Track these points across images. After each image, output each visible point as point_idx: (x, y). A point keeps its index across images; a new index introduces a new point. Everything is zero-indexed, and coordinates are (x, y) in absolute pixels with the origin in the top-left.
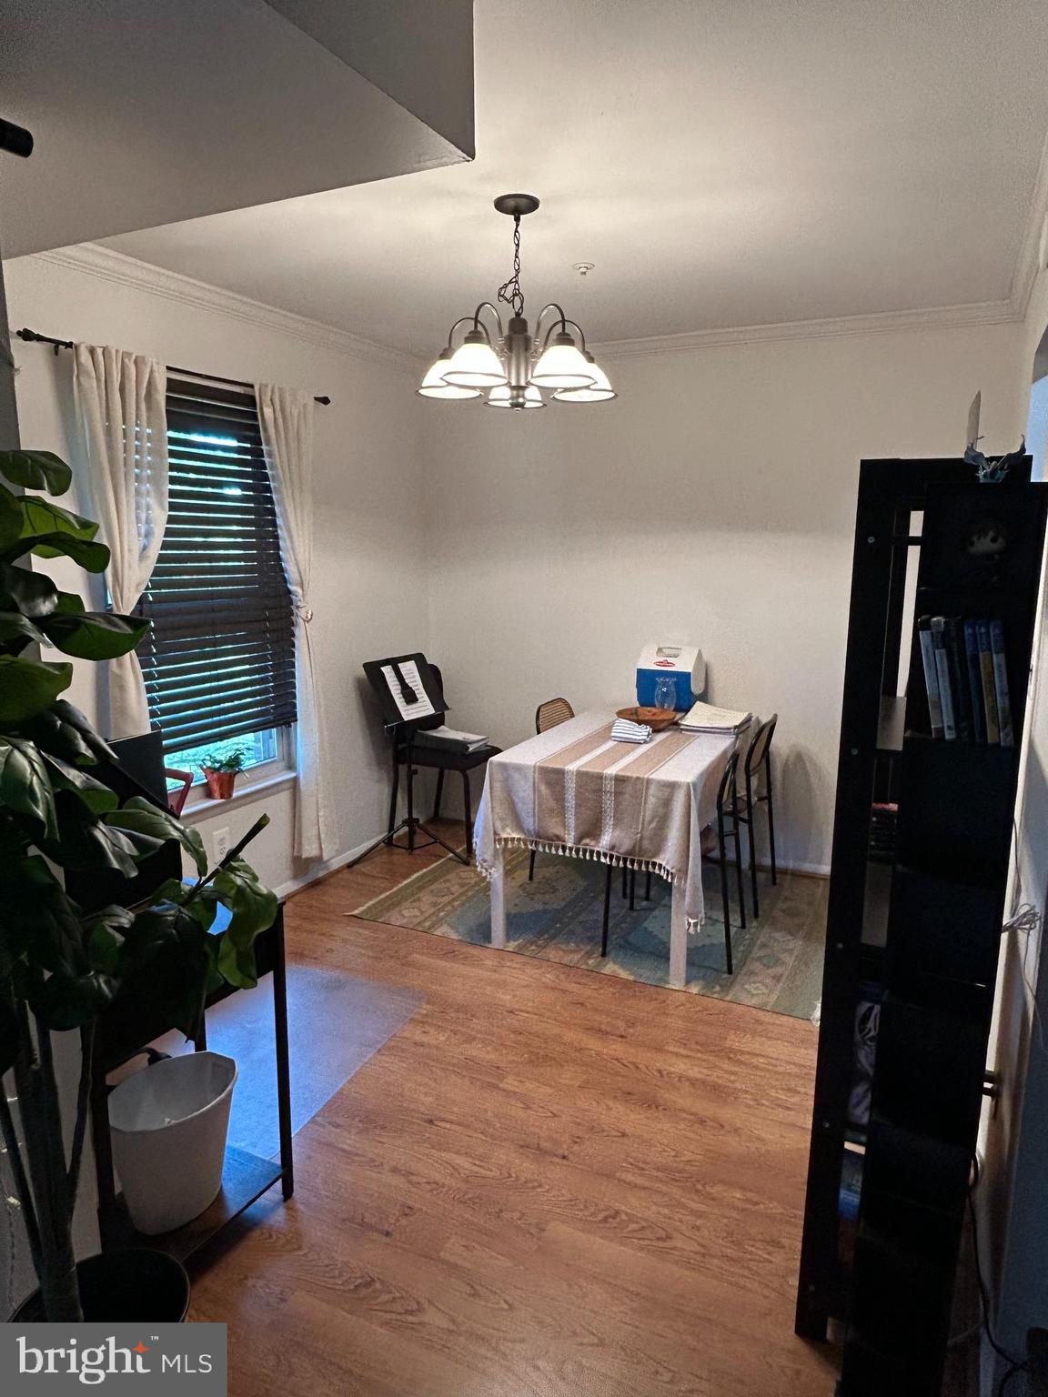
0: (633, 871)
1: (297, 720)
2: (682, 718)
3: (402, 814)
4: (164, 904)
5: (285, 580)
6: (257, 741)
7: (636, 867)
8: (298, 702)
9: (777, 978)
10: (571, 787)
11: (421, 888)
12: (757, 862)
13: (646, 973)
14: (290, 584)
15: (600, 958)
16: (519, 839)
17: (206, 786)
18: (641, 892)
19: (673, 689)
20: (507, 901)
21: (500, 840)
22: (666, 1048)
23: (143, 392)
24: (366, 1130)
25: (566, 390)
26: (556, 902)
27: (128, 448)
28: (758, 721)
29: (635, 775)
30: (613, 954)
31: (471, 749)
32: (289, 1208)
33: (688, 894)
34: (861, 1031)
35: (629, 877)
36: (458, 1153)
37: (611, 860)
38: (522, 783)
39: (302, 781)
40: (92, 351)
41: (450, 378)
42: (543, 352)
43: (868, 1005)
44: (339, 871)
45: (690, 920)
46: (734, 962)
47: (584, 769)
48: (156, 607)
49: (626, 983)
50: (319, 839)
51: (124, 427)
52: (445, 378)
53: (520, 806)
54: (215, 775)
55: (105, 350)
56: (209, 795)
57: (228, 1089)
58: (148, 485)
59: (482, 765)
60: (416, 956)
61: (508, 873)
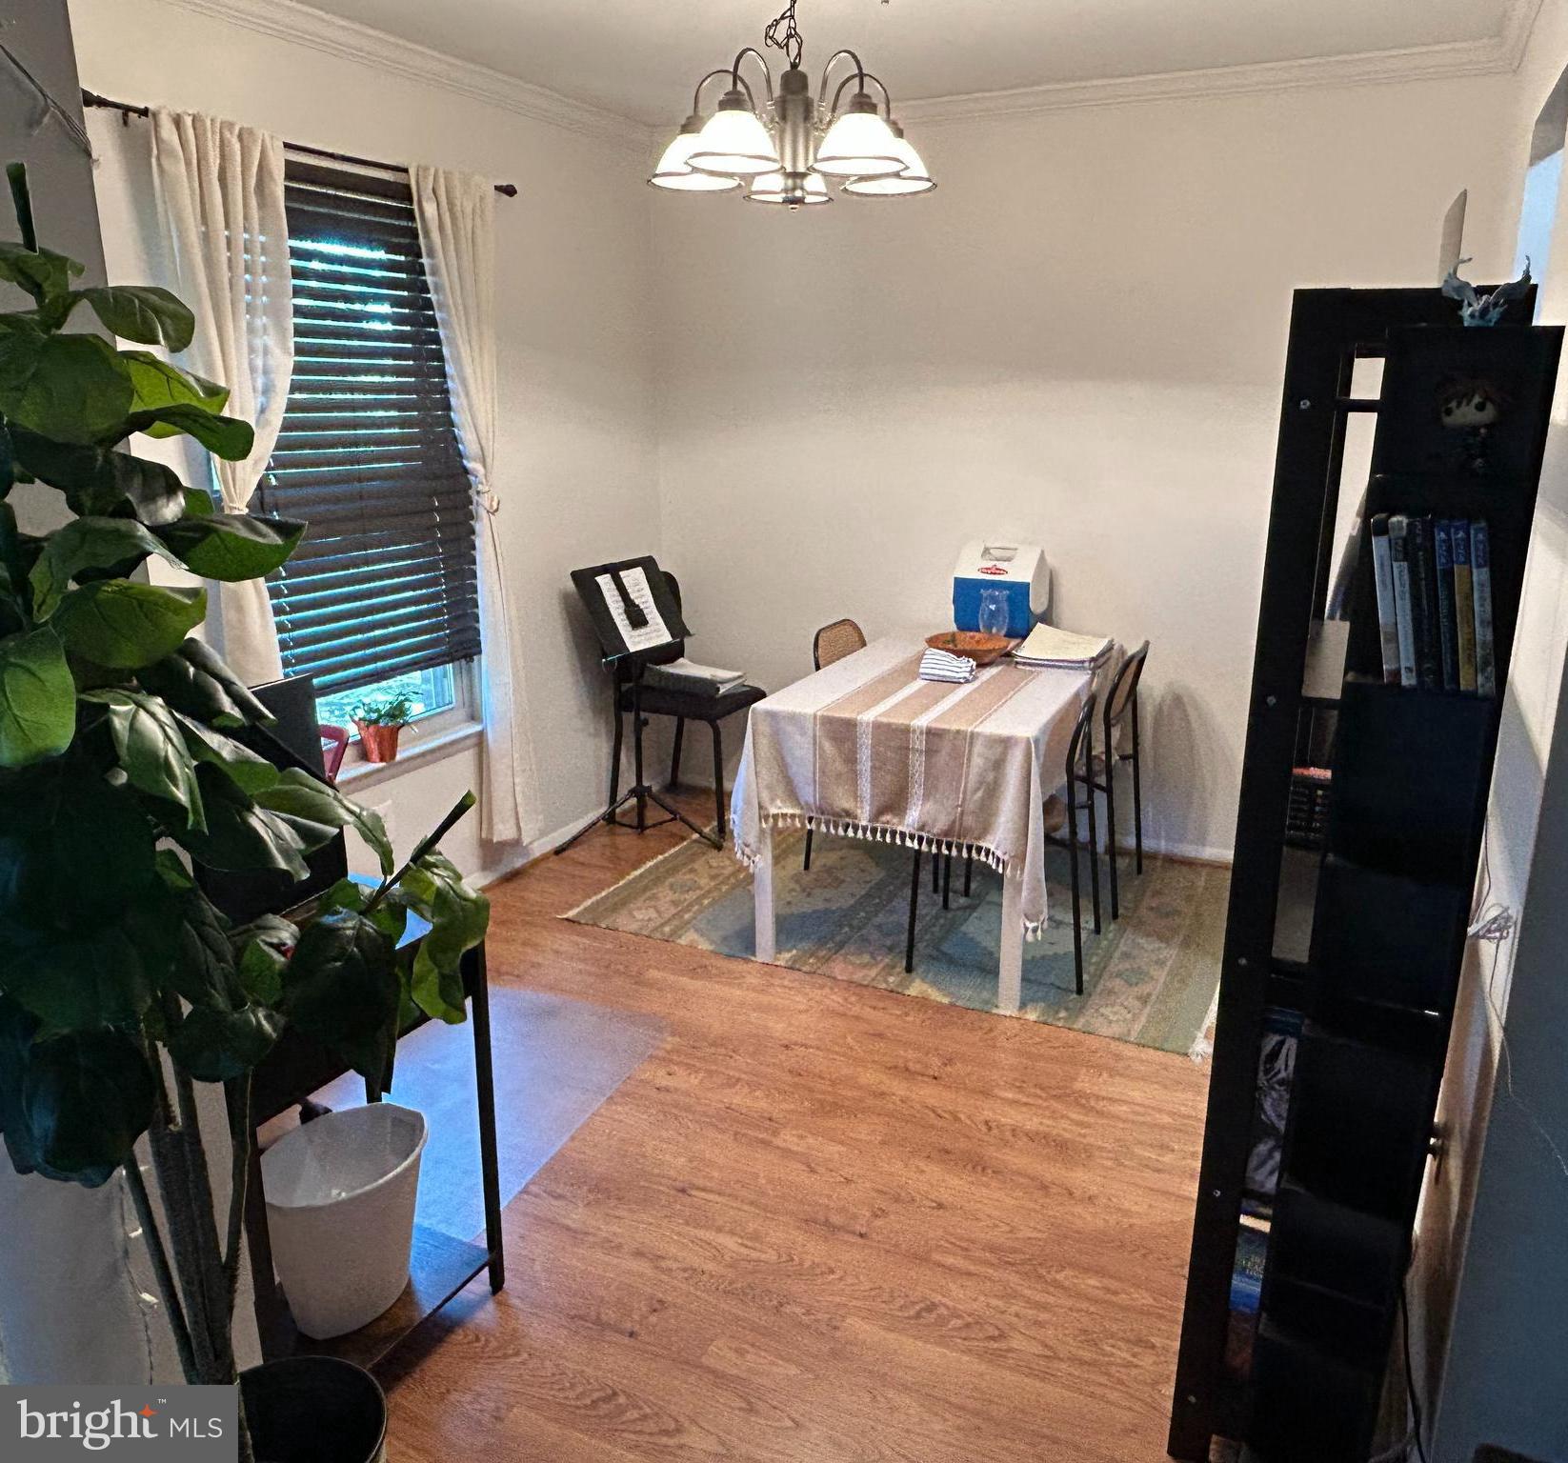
0: (948, 858)
1: (480, 652)
2: (1018, 646)
3: (628, 781)
4: (337, 913)
5: (460, 455)
6: (426, 681)
7: (954, 852)
8: (482, 626)
9: (1144, 1000)
10: (866, 742)
11: (658, 881)
12: (1117, 844)
13: (967, 992)
14: (467, 459)
15: (904, 974)
16: (793, 816)
17: (360, 744)
18: (958, 884)
19: (1005, 606)
20: (777, 897)
21: (766, 817)
22: (996, 1091)
23: (253, 182)
24: (597, 1201)
25: (862, 178)
26: (842, 899)
27: (234, 264)
28: (1122, 652)
29: (954, 727)
30: (920, 970)
31: (722, 691)
32: (499, 1303)
33: (1024, 887)
34: (1267, 1072)
35: (942, 865)
36: (719, 1230)
37: (920, 844)
38: (798, 737)
39: (490, 736)
40: (177, 121)
41: (698, 162)
42: (830, 123)
43: (1277, 1038)
44: (545, 858)
45: (1028, 924)
46: (1085, 977)
47: (885, 720)
48: (281, 494)
49: (940, 1008)
50: (517, 813)
51: (226, 233)
52: (690, 162)
53: (794, 769)
54: (372, 729)
55: (195, 119)
56: (365, 756)
57: (417, 1150)
58: (264, 318)
59: (740, 712)
60: (653, 974)
61: (777, 860)
